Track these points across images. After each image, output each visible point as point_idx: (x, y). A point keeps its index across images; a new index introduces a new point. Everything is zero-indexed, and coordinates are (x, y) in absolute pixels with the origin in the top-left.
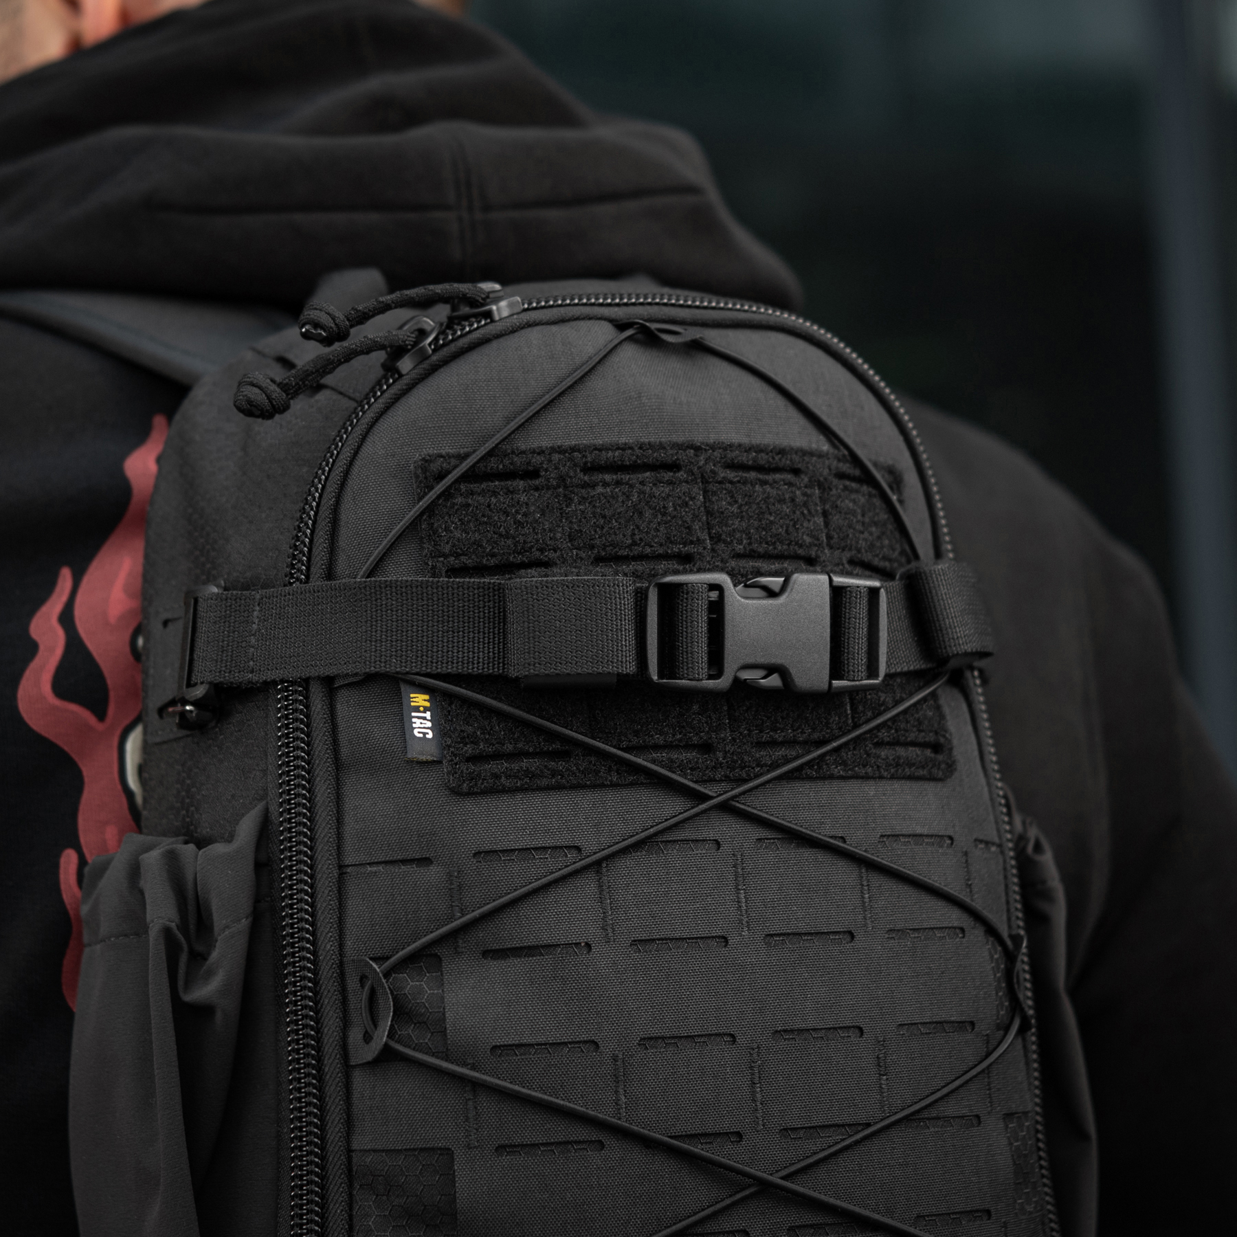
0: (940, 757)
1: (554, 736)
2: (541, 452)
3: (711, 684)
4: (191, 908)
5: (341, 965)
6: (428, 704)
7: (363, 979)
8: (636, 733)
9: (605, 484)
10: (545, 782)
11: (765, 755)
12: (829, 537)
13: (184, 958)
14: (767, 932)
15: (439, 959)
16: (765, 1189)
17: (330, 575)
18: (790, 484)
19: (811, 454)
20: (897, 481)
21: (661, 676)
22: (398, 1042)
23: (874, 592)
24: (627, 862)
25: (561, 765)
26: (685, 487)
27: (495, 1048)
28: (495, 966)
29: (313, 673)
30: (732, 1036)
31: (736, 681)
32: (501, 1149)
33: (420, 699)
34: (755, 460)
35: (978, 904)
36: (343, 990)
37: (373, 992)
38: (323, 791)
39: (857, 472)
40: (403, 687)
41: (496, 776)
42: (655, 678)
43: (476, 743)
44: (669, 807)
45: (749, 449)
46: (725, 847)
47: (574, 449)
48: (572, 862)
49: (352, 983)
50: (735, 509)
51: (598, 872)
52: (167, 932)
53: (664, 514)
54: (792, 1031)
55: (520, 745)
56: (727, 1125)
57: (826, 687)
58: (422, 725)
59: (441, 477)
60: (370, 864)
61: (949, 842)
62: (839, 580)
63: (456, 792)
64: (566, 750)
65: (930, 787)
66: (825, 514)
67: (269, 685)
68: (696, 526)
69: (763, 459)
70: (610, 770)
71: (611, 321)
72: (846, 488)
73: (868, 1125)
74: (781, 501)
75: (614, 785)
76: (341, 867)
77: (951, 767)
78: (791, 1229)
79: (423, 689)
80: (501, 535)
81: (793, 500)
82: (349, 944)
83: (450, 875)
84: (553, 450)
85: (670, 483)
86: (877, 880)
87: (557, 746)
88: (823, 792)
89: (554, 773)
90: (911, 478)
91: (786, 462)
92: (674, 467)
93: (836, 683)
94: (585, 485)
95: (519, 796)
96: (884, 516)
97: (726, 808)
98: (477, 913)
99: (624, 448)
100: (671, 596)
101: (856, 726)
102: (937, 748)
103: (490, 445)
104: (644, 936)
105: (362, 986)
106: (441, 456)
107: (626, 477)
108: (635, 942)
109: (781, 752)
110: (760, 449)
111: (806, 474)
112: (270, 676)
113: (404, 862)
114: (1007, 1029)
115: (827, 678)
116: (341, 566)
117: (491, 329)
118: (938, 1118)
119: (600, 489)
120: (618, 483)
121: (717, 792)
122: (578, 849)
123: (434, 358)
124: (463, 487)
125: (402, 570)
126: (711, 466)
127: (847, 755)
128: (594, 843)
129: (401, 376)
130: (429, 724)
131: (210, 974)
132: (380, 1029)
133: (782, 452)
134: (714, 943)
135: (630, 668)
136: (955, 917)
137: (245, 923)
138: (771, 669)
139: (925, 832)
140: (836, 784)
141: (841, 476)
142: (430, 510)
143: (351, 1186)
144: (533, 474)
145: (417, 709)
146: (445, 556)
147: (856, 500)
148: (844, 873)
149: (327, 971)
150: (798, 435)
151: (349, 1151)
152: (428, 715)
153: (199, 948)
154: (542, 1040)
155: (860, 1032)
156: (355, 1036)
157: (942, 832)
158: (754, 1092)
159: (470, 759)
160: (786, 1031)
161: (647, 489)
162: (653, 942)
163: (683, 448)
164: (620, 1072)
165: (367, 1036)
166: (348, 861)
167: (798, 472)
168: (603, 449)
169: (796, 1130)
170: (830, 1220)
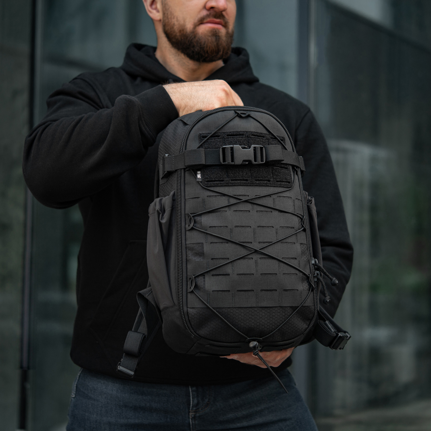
0: (290, 184)
1: (221, 177)
2: (220, 133)
4: (162, 207)
5: (185, 215)
6: (200, 173)
7: (189, 216)
9: (231, 138)
10: (219, 185)
11: (257, 182)
13: (161, 215)
14: (257, 210)
16: (256, 251)
18: (263, 139)
19: (267, 134)
20: (284, 139)
22: (194, 226)
25: (222, 182)
26: (244, 138)
27: (210, 227)
28: (211, 214)
29: (182, 168)
30: (251, 227)
32: (211, 243)
34: (257, 134)
36: (185, 219)
37: (190, 219)
38: (183, 187)
39: (274, 138)
40: (196, 171)
41: (211, 184)
43: (207, 179)
45: (256, 132)
46: (250, 196)
47: (225, 132)
49: (187, 217)
51: (228, 199)
52: (158, 211)
54: (261, 226)
55: (215, 179)
56: (249, 241)
58: (199, 176)
60: (190, 199)
61: (290, 198)
63: (205, 186)
64: (223, 180)
66: (268, 144)
67: (176, 171)
68: (246, 144)
69: (258, 134)
72: (272, 140)
74: (261, 141)
76: (185, 199)
77: (292, 186)
78: (260, 258)
79: (200, 170)
80: (213, 146)
82: (186, 211)
83: (203, 200)
84: (222, 133)
85: (242, 137)
88: (267, 188)
89: (221, 184)
91: (262, 135)
92: (243, 135)
94: (227, 138)
99: (234, 132)
102: (289, 182)
105: (188, 218)
106: (203, 133)
107: (234, 137)
108: (234, 211)
110: (258, 133)
111: (265, 137)
112: (176, 169)
113: (195, 198)
119: (229, 139)
120: (233, 138)
126: (249, 135)
127: (271, 182)
130: (200, 176)
131: (165, 218)
132: (191, 224)
133: (261, 133)
134: (248, 212)
137: (170, 209)
139: (286, 196)
140: (269, 187)
141: (272, 138)
143: (186, 250)
144: (219, 136)
145: (198, 174)
147: (274, 142)
149: (183, 216)
150: (264, 131)
151: (186, 244)
152: (200, 174)
153: (163, 214)
154: (218, 226)
155: (273, 227)
156: (187, 226)
157: (289, 196)
158: (254, 236)
159: (207, 181)
160: (260, 226)
161: (238, 139)
162: (237, 211)
163: (244, 132)
164: (231, 231)
165: (189, 226)
166: (186, 198)
167: (264, 137)
168: (230, 132)
169: (261, 242)
170: (267, 257)
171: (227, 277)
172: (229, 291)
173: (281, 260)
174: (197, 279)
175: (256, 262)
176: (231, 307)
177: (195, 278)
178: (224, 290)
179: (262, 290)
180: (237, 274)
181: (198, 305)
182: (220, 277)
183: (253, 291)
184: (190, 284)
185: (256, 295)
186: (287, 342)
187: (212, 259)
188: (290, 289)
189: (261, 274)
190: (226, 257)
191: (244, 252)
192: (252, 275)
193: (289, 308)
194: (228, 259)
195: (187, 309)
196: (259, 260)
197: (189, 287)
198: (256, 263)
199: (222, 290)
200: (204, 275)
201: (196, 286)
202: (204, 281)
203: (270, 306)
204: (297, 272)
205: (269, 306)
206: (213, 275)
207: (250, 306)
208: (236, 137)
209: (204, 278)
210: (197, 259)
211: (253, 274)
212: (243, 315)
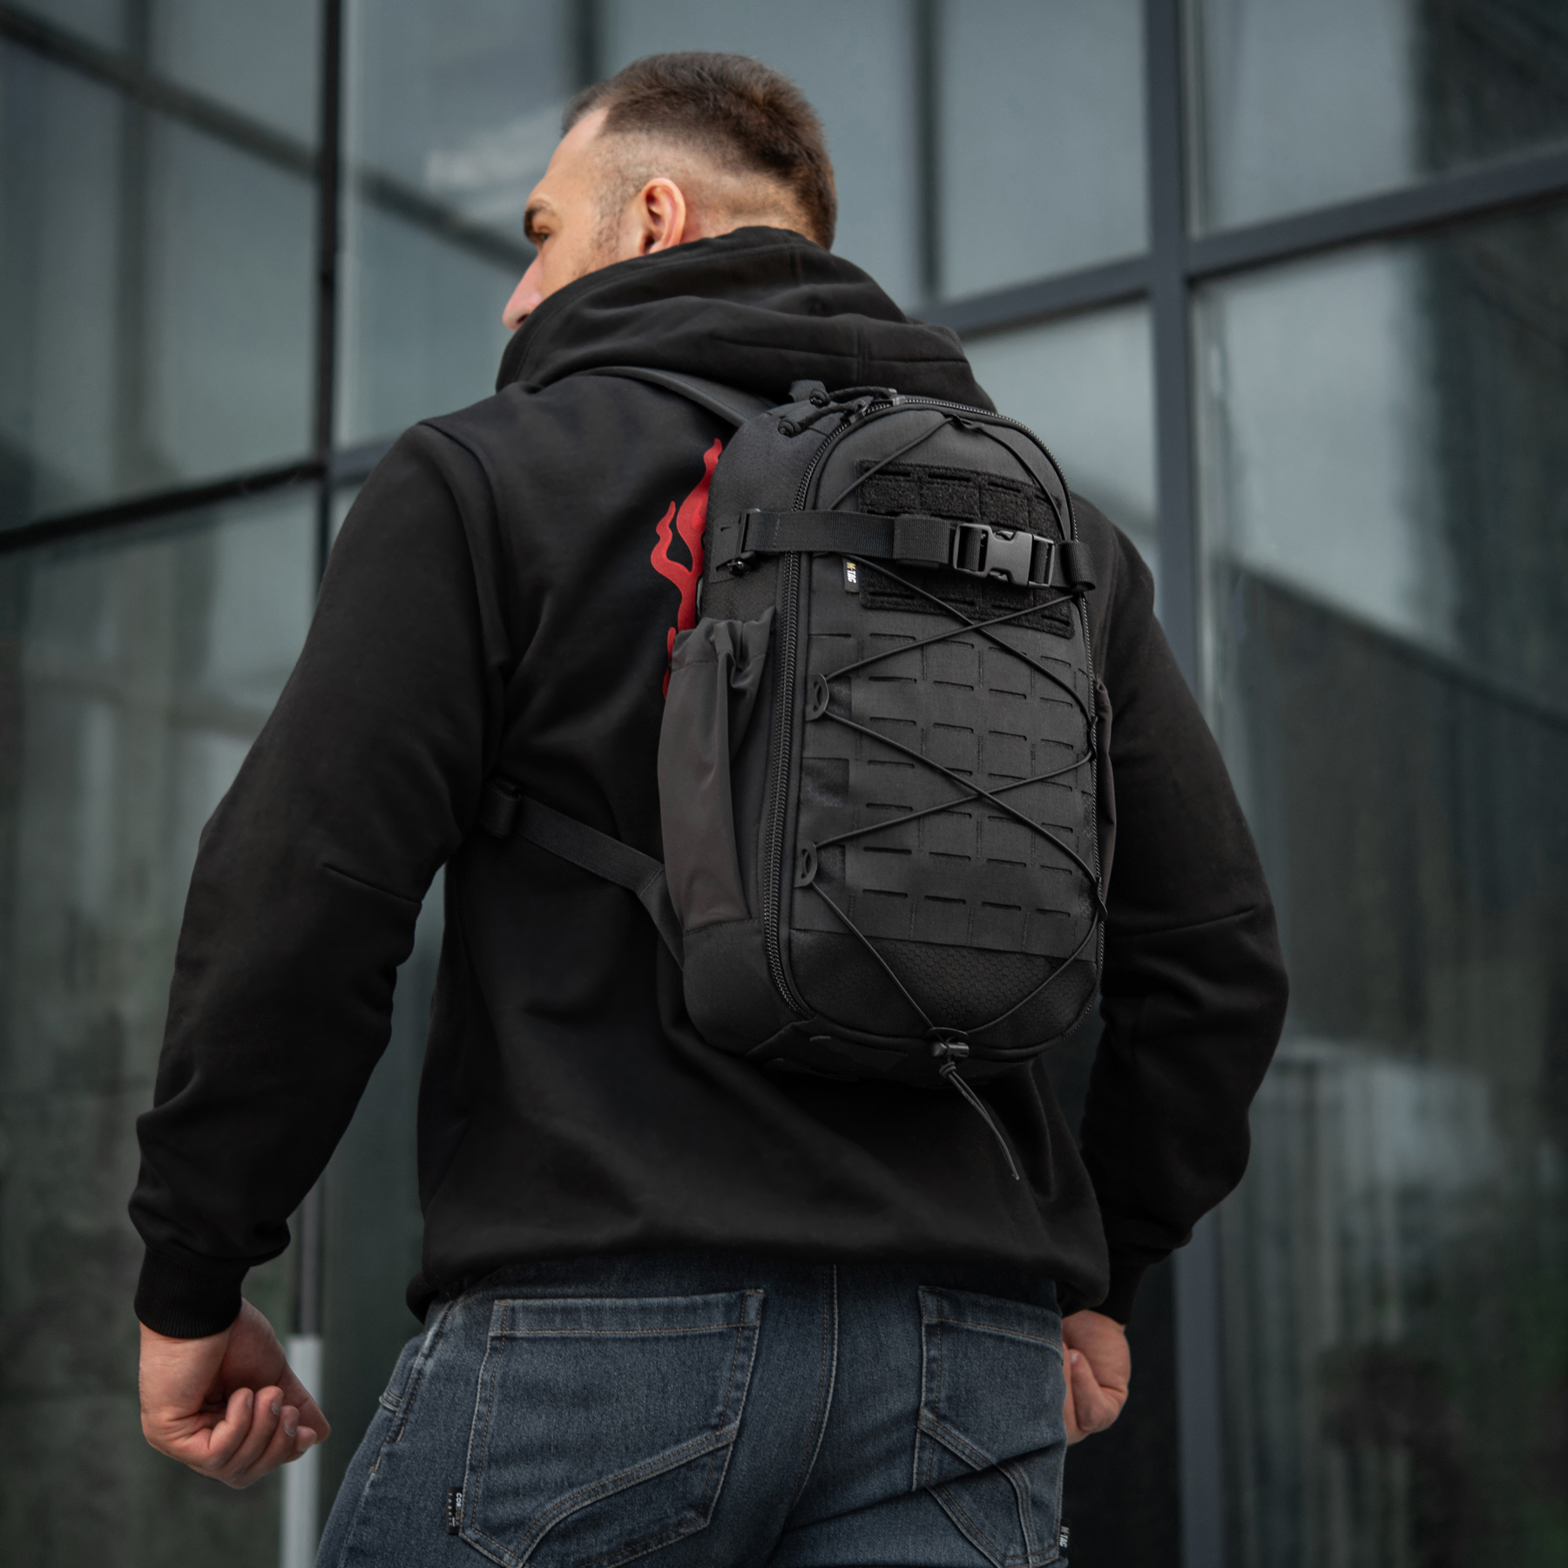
0: (1068, 628)
1: (907, 588)
2: (911, 465)
3: (978, 573)
4: (738, 648)
5: (806, 678)
6: (855, 568)
7: (815, 684)
8: (943, 593)
9: (938, 483)
10: (902, 608)
11: (997, 612)
12: (1030, 522)
13: (734, 670)
14: (990, 688)
15: (850, 679)
16: (980, 797)
17: (814, 507)
18: (1016, 496)
19: (1025, 484)
20: (1059, 505)
21: (958, 566)
22: (830, 711)
23: (1050, 545)
24: (935, 647)
25: (910, 602)
26: (972, 490)
27: (872, 718)
28: (875, 685)
29: (804, 549)
30: (972, 730)
31: (989, 575)
32: (870, 762)
33: (851, 566)
34: (1001, 483)
35: (1078, 694)
36: (806, 688)
37: (820, 690)
38: (803, 601)
39: (1043, 497)
40: (844, 560)
41: (883, 602)
42: (955, 567)
43: (874, 587)
44: (954, 628)
45: (999, 478)
46: (976, 648)
47: (925, 466)
48: (911, 643)
49: (810, 685)
50: (992, 502)
51: (922, 650)
52: (728, 656)
53: (962, 500)
54: (997, 732)
55: (894, 591)
56: (966, 767)
57: (1026, 583)
58: (852, 576)
59: (867, 469)
60: (823, 635)
61: (1069, 665)
62: (1036, 537)
63: (865, 607)
64: (913, 595)
65: (1063, 640)
66: (1029, 512)
67: (782, 554)
68: (976, 507)
69: (1005, 483)
70: (931, 606)
71: (942, 413)
72: (1038, 502)
73: (1025, 779)
74: (1012, 502)
75: (932, 614)
76: (809, 635)
77: (1073, 634)
78: (989, 817)
79: (853, 561)
80: (891, 499)
81: (1016, 503)
82: (810, 669)
83: (859, 643)
84: (916, 465)
85: (966, 487)
86: (1038, 676)
87: (908, 593)
88: (1020, 632)
89: (907, 604)
90: (1065, 505)
91: (1014, 486)
92: (968, 480)
93: (1031, 583)
94: (929, 483)
95: (891, 613)
96: (1053, 519)
97: (978, 631)
98: (869, 659)
99: (946, 469)
100: (966, 532)
101: (1035, 606)
102: (1067, 624)
103: (889, 459)
104: (939, 680)
105: (815, 687)
106: (868, 461)
107: (947, 482)
108: (935, 682)
109: (1001, 612)
110: (1004, 479)
111: (1022, 493)
112: (783, 550)
113: (838, 635)
114: (1085, 755)
115: (1027, 579)
116: (820, 502)
117: (892, 409)
118: (1054, 784)
119: (936, 485)
120: (943, 484)
121: (975, 624)
122: (914, 639)
123: (866, 418)
124: (877, 476)
125: (846, 509)
126: (983, 482)
127: (1030, 617)
128: (921, 639)
129: (850, 424)
130: (855, 576)
131: (746, 676)
132: (822, 704)
133: (1013, 481)
134: (968, 689)
135: (946, 561)
136: (1069, 699)
137: (763, 656)
138: (1002, 572)
139: (1060, 658)
140: (1024, 630)
141: (1037, 497)
142: (862, 484)
143: (801, 773)
144: (907, 474)
145: (850, 569)
146: (867, 505)
147: (1042, 508)
148: (1024, 670)
149: (799, 680)
150: (1020, 475)
151: (802, 758)
152: (854, 572)
153: (740, 667)
154: (892, 717)
155: (1025, 738)
156: (809, 708)
157: (1066, 661)
158: (979, 756)
159: (872, 594)
160: (995, 732)
161: (956, 488)
162: (942, 683)
163: (972, 472)
164: (924, 736)
165: (815, 709)
166: (813, 632)
167: (1019, 491)
168: (938, 468)
169: (995, 775)
170: (1005, 816)
171: (904, 856)
172: (905, 895)
173: (1040, 827)
174: (824, 854)
175: (979, 827)
176: (907, 938)
177: (819, 849)
178: (893, 890)
179: (985, 904)
180: (931, 853)
181: (823, 923)
182: (885, 856)
183: (964, 902)
184: (805, 868)
185: (970, 915)
186: (1024, 1051)
187: (868, 805)
188: (1053, 909)
189: (989, 860)
190: (904, 804)
191: (949, 796)
192: (966, 860)
193: (1042, 959)
194: (911, 809)
195: (790, 933)
196: (987, 820)
197: (799, 874)
198: (977, 829)
199: (887, 889)
200: (843, 847)
201: (820, 875)
202: (843, 862)
203: (1002, 949)
204: (1072, 867)
205: (997, 948)
206: (867, 849)
207: (951, 941)
208: (950, 482)
209: (844, 854)
210: (828, 801)
211: (969, 858)
212: (932, 963)
